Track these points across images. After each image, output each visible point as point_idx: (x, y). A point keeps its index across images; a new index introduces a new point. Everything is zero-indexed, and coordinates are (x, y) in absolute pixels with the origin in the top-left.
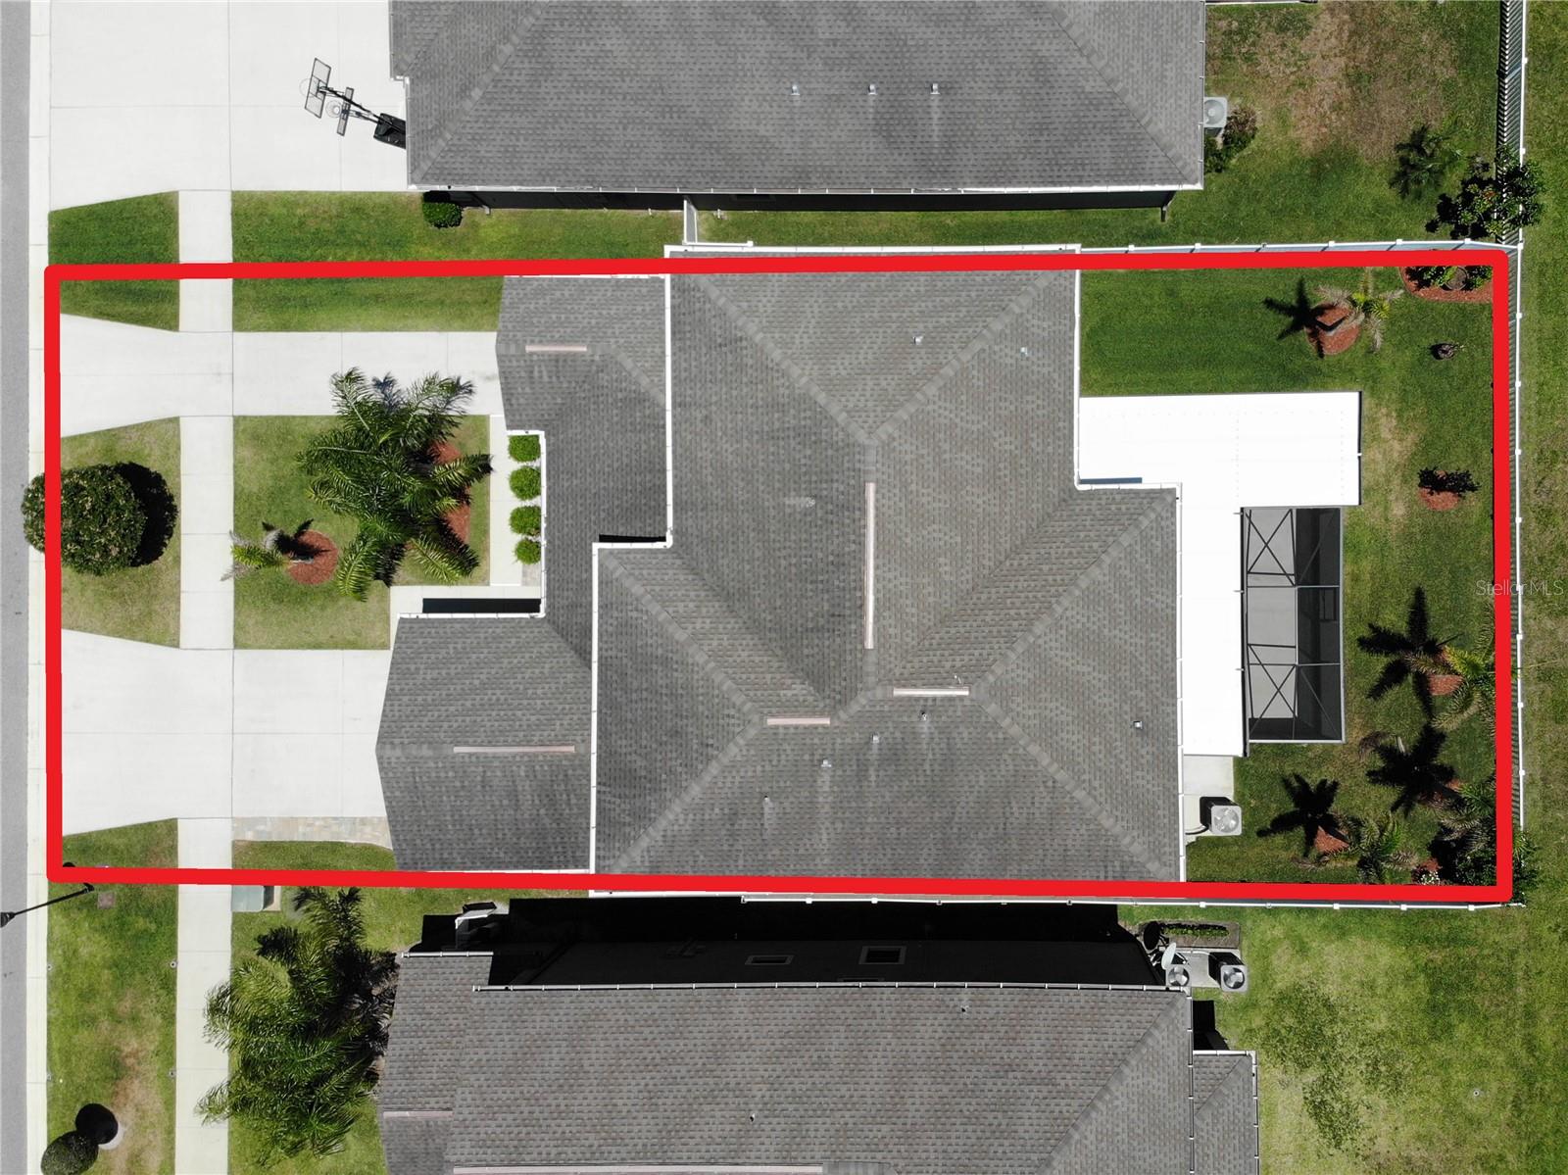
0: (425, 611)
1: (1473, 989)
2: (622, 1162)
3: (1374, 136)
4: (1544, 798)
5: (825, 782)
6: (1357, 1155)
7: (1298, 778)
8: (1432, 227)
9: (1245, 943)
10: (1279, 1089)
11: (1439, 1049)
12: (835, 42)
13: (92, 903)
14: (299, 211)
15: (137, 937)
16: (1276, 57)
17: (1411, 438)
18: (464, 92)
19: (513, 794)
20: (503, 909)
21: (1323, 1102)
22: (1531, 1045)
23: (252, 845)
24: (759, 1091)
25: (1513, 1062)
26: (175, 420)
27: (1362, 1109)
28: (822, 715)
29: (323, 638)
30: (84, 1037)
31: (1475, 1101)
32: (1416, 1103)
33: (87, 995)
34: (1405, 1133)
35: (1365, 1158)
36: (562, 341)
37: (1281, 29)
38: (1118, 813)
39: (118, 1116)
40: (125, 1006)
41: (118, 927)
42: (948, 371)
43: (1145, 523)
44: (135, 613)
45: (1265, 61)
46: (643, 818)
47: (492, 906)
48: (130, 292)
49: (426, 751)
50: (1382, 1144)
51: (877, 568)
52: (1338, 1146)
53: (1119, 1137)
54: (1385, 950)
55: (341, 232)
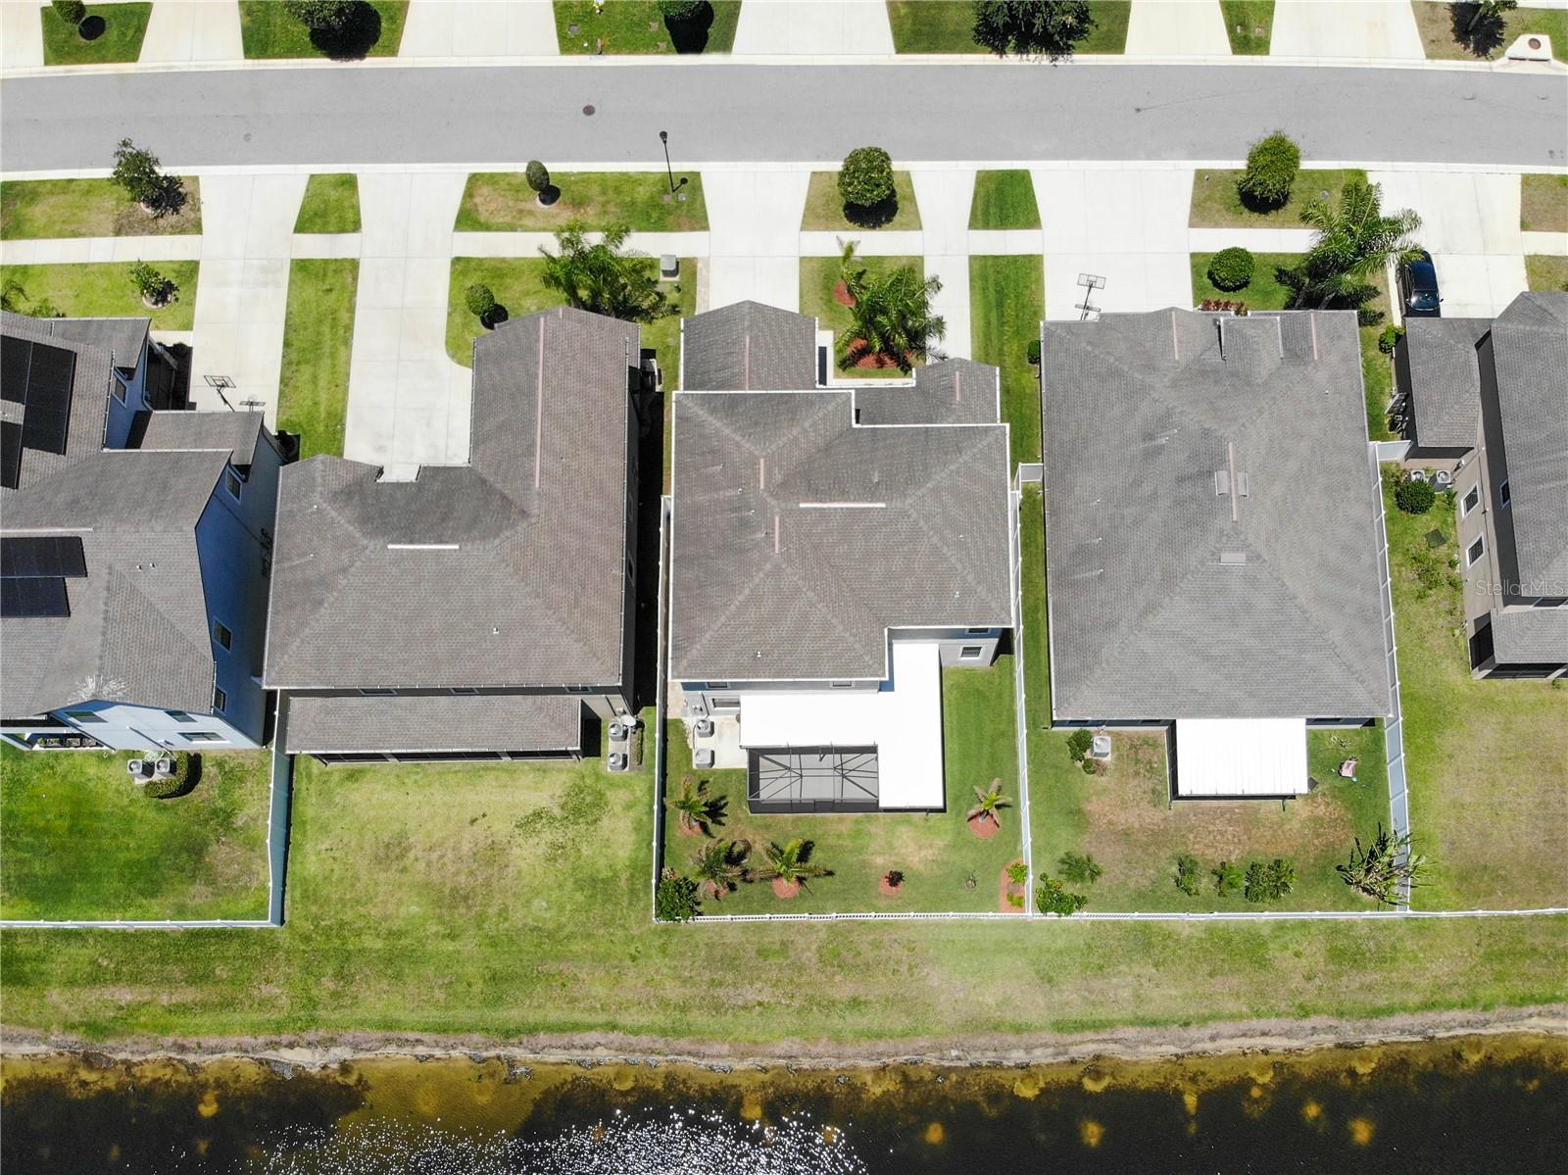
0: (820, 348)
1: (604, 902)
2: (543, 395)
3: (1094, 843)
4: (713, 944)
5: (731, 493)
6: (511, 837)
7: (726, 804)
8: (1044, 877)
9: (632, 774)
10: (551, 793)
11: (570, 884)
12: (1123, 518)
13: (666, 192)
14: (1033, 286)
15: (648, 213)
16: (1138, 789)
17: (921, 867)
18: (1089, 343)
19: (724, 368)
20: (658, 388)
22: (571, 937)
23: (695, 266)
24: (575, 465)
25: (560, 927)
26: (921, 228)
27: (537, 840)
28: (765, 486)
29: (805, 298)
30: (595, 189)
31: (539, 904)
32: (539, 871)
33: (617, 190)
34: (523, 865)
35: (509, 842)
36: (962, 390)
37: (1154, 791)
38: (712, 641)
39: (553, 205)
40: (611, 208)
41: (654, 204)
42: (945, 550)
43: (867, 658)
44: (820, 210)
45: (1136, 782)
46: (713, 411)
47: (660, 383)
48: (988, 207)
49: (747, 324)
50: (516, 851)
51: (842, 509)
52: (517, 826)
54: (627, 854)
55: (1024, 306)
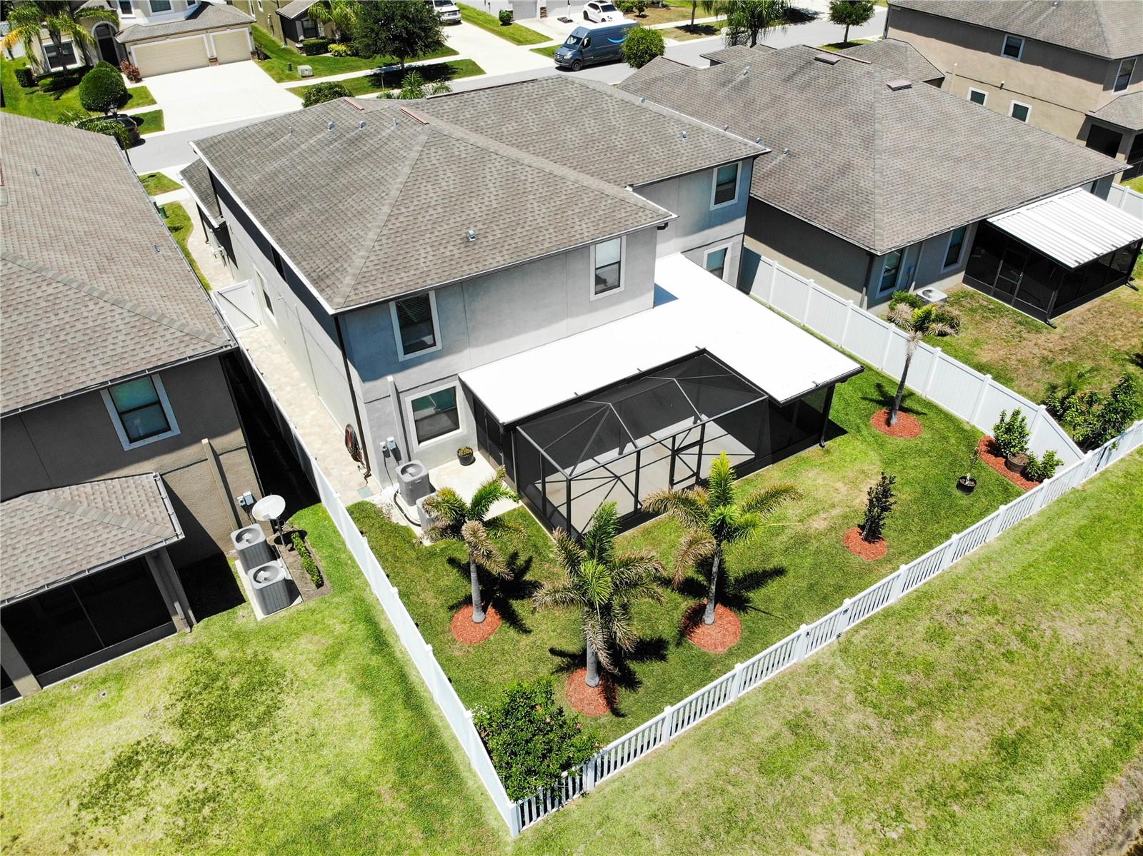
6: (76, 834)
9: (312, 604)
21: (139, 763)
35: (74, 847)
38: (384, 241)
52: (83, 806)
53: (53, 318)
